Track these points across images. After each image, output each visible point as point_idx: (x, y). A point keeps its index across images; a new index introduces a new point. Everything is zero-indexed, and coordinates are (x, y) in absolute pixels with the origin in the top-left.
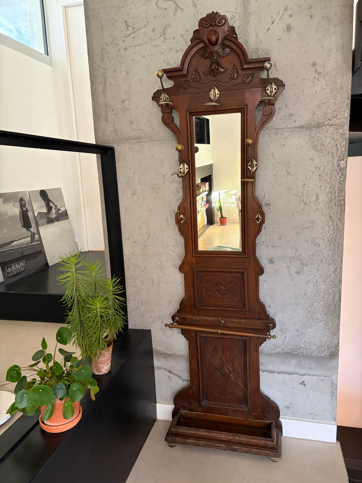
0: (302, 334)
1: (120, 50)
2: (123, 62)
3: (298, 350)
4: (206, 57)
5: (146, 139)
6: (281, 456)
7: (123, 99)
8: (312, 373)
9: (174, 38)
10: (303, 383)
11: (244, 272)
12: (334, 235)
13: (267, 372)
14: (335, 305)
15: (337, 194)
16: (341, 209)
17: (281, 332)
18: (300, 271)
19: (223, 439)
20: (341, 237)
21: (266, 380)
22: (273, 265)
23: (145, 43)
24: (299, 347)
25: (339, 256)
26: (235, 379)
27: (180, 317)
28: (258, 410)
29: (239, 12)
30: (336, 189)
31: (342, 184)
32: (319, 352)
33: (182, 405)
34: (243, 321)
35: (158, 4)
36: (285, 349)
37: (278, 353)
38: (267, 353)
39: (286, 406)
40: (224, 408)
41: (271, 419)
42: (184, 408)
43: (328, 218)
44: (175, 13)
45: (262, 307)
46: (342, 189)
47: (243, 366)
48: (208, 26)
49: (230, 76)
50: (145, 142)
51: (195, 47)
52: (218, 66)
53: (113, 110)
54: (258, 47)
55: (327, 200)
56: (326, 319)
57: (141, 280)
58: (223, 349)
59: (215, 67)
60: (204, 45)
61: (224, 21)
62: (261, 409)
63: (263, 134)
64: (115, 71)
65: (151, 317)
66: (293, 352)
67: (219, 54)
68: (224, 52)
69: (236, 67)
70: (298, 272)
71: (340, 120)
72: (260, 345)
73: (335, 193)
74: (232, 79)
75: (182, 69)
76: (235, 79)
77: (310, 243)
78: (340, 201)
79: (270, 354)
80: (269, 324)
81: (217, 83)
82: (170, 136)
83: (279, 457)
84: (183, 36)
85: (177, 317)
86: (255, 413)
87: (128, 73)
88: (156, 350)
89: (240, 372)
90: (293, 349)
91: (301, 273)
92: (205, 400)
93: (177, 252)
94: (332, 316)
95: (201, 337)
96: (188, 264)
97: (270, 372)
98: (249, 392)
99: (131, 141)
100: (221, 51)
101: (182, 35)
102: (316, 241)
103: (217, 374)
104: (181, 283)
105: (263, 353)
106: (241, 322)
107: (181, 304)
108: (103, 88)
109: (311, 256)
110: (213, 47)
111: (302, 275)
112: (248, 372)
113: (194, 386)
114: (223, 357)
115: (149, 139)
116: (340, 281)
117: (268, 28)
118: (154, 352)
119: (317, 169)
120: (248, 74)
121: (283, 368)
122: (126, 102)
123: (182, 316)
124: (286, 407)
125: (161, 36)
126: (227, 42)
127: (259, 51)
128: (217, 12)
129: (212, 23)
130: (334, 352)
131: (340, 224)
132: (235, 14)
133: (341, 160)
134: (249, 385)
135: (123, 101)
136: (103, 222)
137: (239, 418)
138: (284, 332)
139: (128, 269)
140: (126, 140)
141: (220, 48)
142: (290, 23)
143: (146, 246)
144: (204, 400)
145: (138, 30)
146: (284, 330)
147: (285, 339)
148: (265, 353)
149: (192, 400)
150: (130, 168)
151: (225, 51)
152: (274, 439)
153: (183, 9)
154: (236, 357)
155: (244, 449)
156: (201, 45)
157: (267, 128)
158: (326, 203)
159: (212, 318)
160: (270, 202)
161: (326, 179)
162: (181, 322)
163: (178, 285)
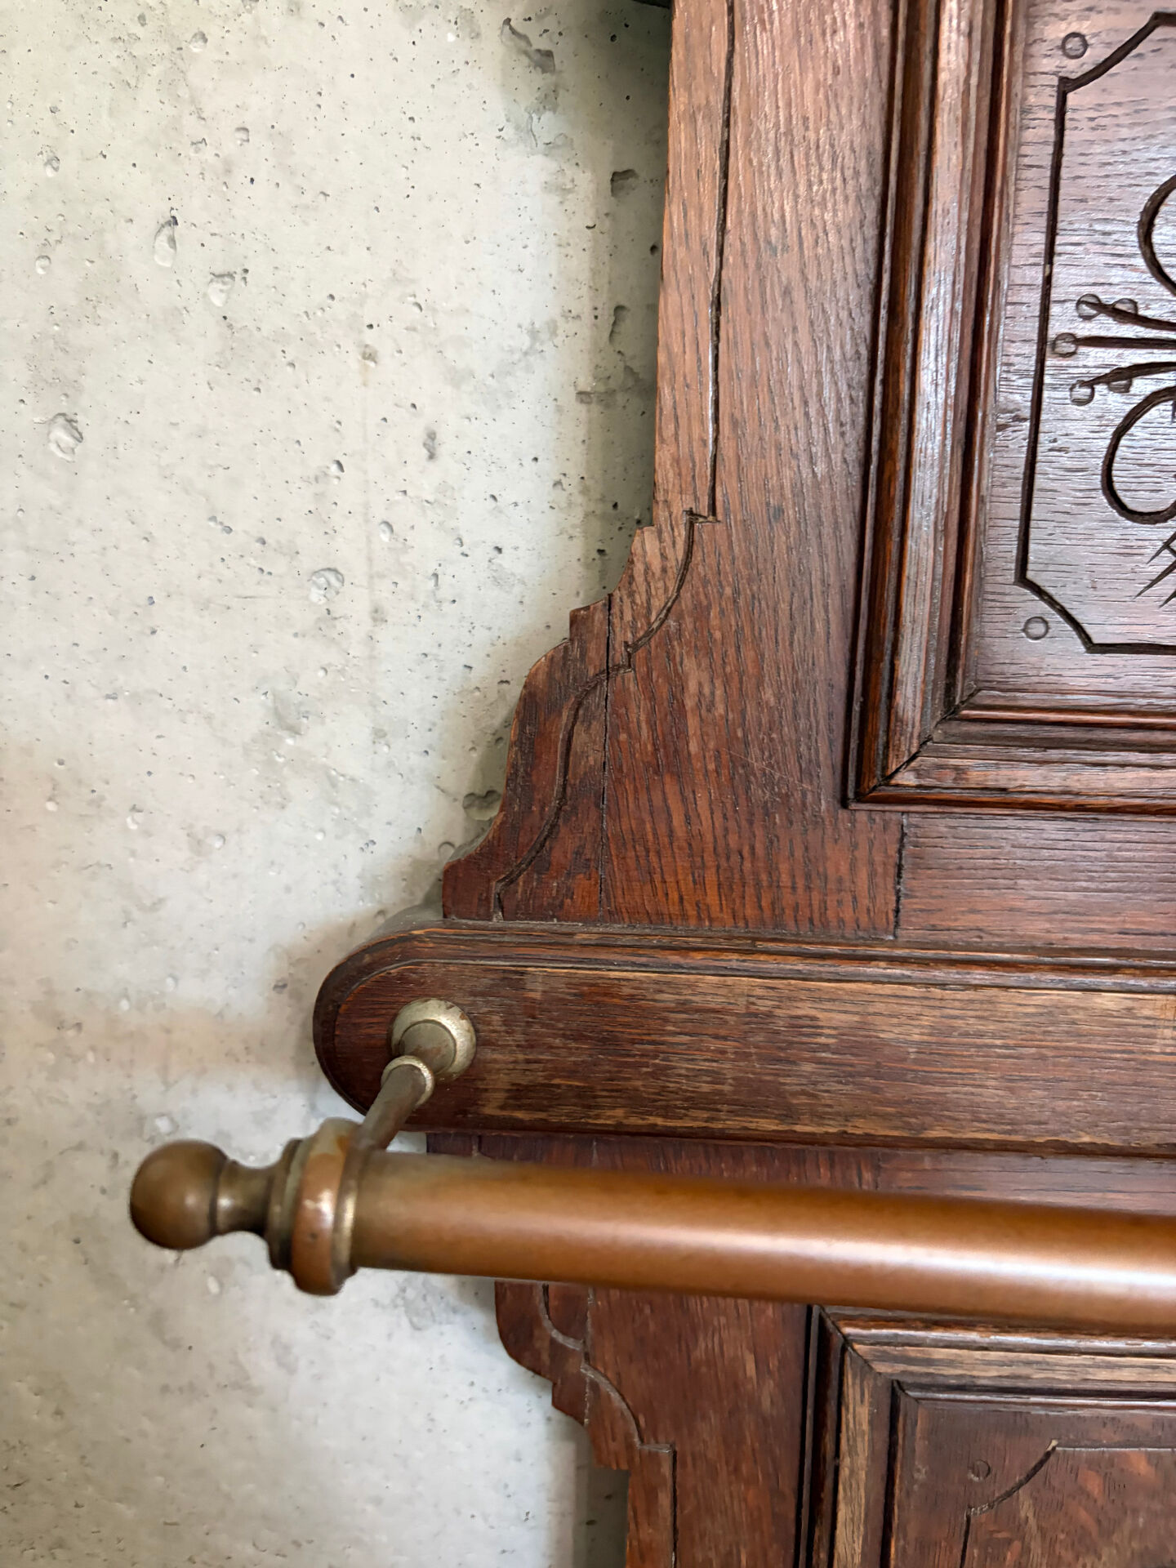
162: (518, 1094)
163: (457, 378)
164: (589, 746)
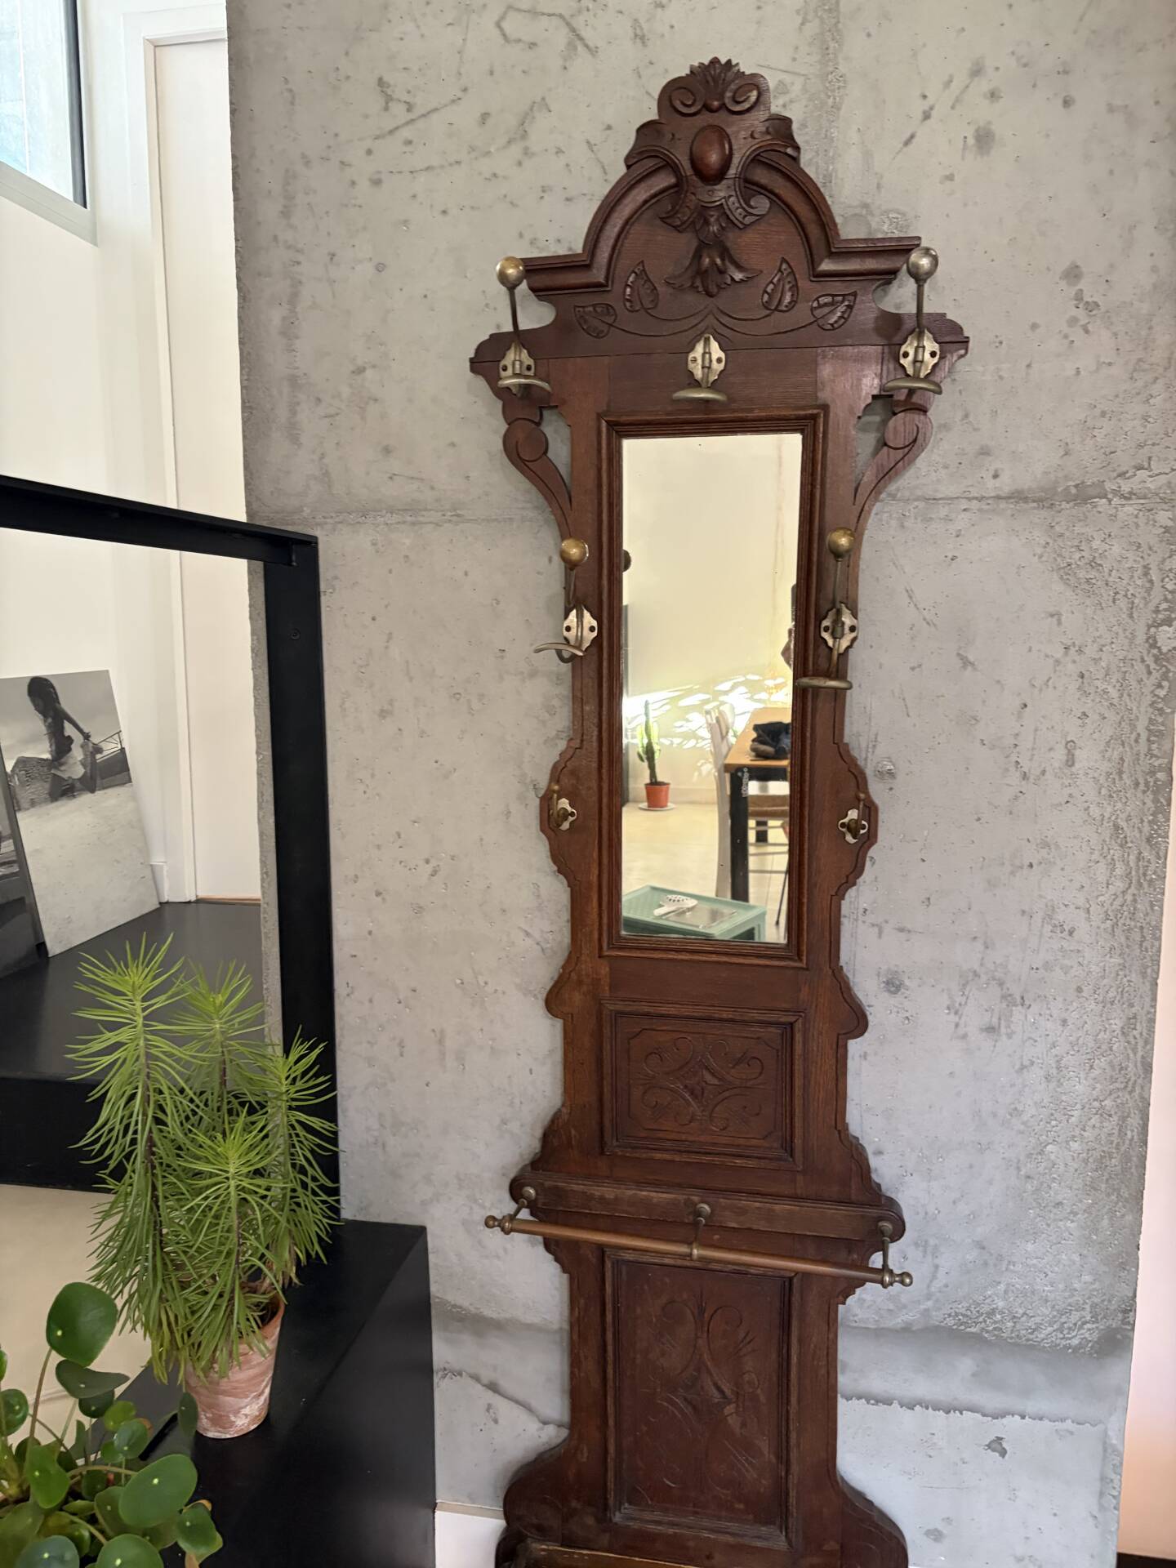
0: (1000, 1258)
1: (353, 183)
2: (365, 228)
3: (981, 1319)
4: (679, 223)
5: (440, 513)
7: (360, 362)
8: (1031, 1406)
9: (559, 151)
10: (997, 1446)
11: (792, 1024)
12: (1129, 898)
13: (863, 1400)
14: (1127, 1158)
15: (1143, 746)
16: (1156, 801)
17: (921, 1248)
18: (999, 1024)
20: (1152, 906)
21: (860, 1431)
22: (899, 998)
23: (451, 165)
24: (985, 1309)
25: (1144, 974)
26: (744, 1425)
27: (542, 1184)
28: (827, 1547)
29: (803, 72)
30: (1141, 727)
31: (1161, 711)
32: (1061, 1330)
33: (535, 1521)
34: (781, 1208)
35: (505, 25)
36: (934, 1313)
37: (906, 1330)
38: (863, 1325)
39: (929, 1530)
40: (698, 1538)
42: (543, 1533)
43: (1107, 834)
44: (565, 60)
45: (855, 1158)
46: (1162, 728)
47: (775, 1379)
48: (693, 110)
49: (766, 297)
50: (437, 524)
51: (643, 185)
52: (723, 260)
53: (319, 400)
54: (869, 201)
55: (1105, 766)
56: (1090, 1206)
57: (394, 1039)
58: (702, 1311)
59: (713, 263)
60: (673, 180)
61: (755, 93)
62: (837, 1541)
63: (879, 516)
64: (332, 259)
65: (428, 1179)
66: (963, 1327)
67: (728, 216)
68: (750, 210)
69: (790, 267)
70: (991, 1030)
71: (1163, 479)
72: (841, 1298)
73: (1136, 741)
74: (776, 309)
75: (588, 262)
76: (785, 309)
77: (1038, 919)
78: (1152, 773)
79: (876, 1329)
80: (880, 1224)
81: (718, 320)
82: (529, 505)
84: (595, 148)
85: (532, 1186)
86: (815, 1558)
87: (380, 267)
88: (444, 1303)
89: (763, 1399)
90: (962, 1315)
91: (1003, 1030)
92: (626, 1505)
93: (537, 935)
94: (1114, 1197)
95: (617, 1263)
96: (580, 983)
97: (872, 1402)
98: (793, 1479)
99: (382, 516)
100: (737, 205)
101: (588, 142)
102: (1060, 917)
103: (673, 1403)
104: (551, 1052)
105: (849, 1326)
106: (773, 1211)
107: (546, 1137)
108: (284, 319)
109: (1041, 971)
110: (709, 188)
111: (1004, 1038)
112: (794, 1399)
113: (585, 1450)
114: (700, 1342)
115: (449, 514)
116: (1148, 1068)
117: (908, 135)
118: (433, 1312)
119: (1072, 650)
120: (833, 296)
121: (922, 1388)
122: (369, 373)
123: (548, 1184)
124: (928, 1533)
125: (509, 142)
126: (762, 176)
127: (873, 215)
128: (729, 62)
129: (709, 102)
130: (1117, 1330)
131: (1152, 858)
132: (787, 78)
133: (1160, 625)
134: (794, 1455)
135: (360, 371)
136: (261, 814)
138: (929, 1249)
139: (348, 995)
140: (364, 512)
141: (733, 193)
142: (989, 123)
143: (419, 910)
144: (621, 1504)
145: (424, 116)
146: (932, 1242)
147: (934, 1277)
148: (855, 1325)
149: (574, 1504)
150: (374, 619)
151: (752, 207)
153: (597, 48)
154: (748, 1339)
156: (664, 180)
157: (893, 497)
158: (1102, 780)
159: (665, 1195)
160: (894, 765)
161: (1105, 692)
162: (544, 1204)
163: (536, 1059)
164: (556, 1142)
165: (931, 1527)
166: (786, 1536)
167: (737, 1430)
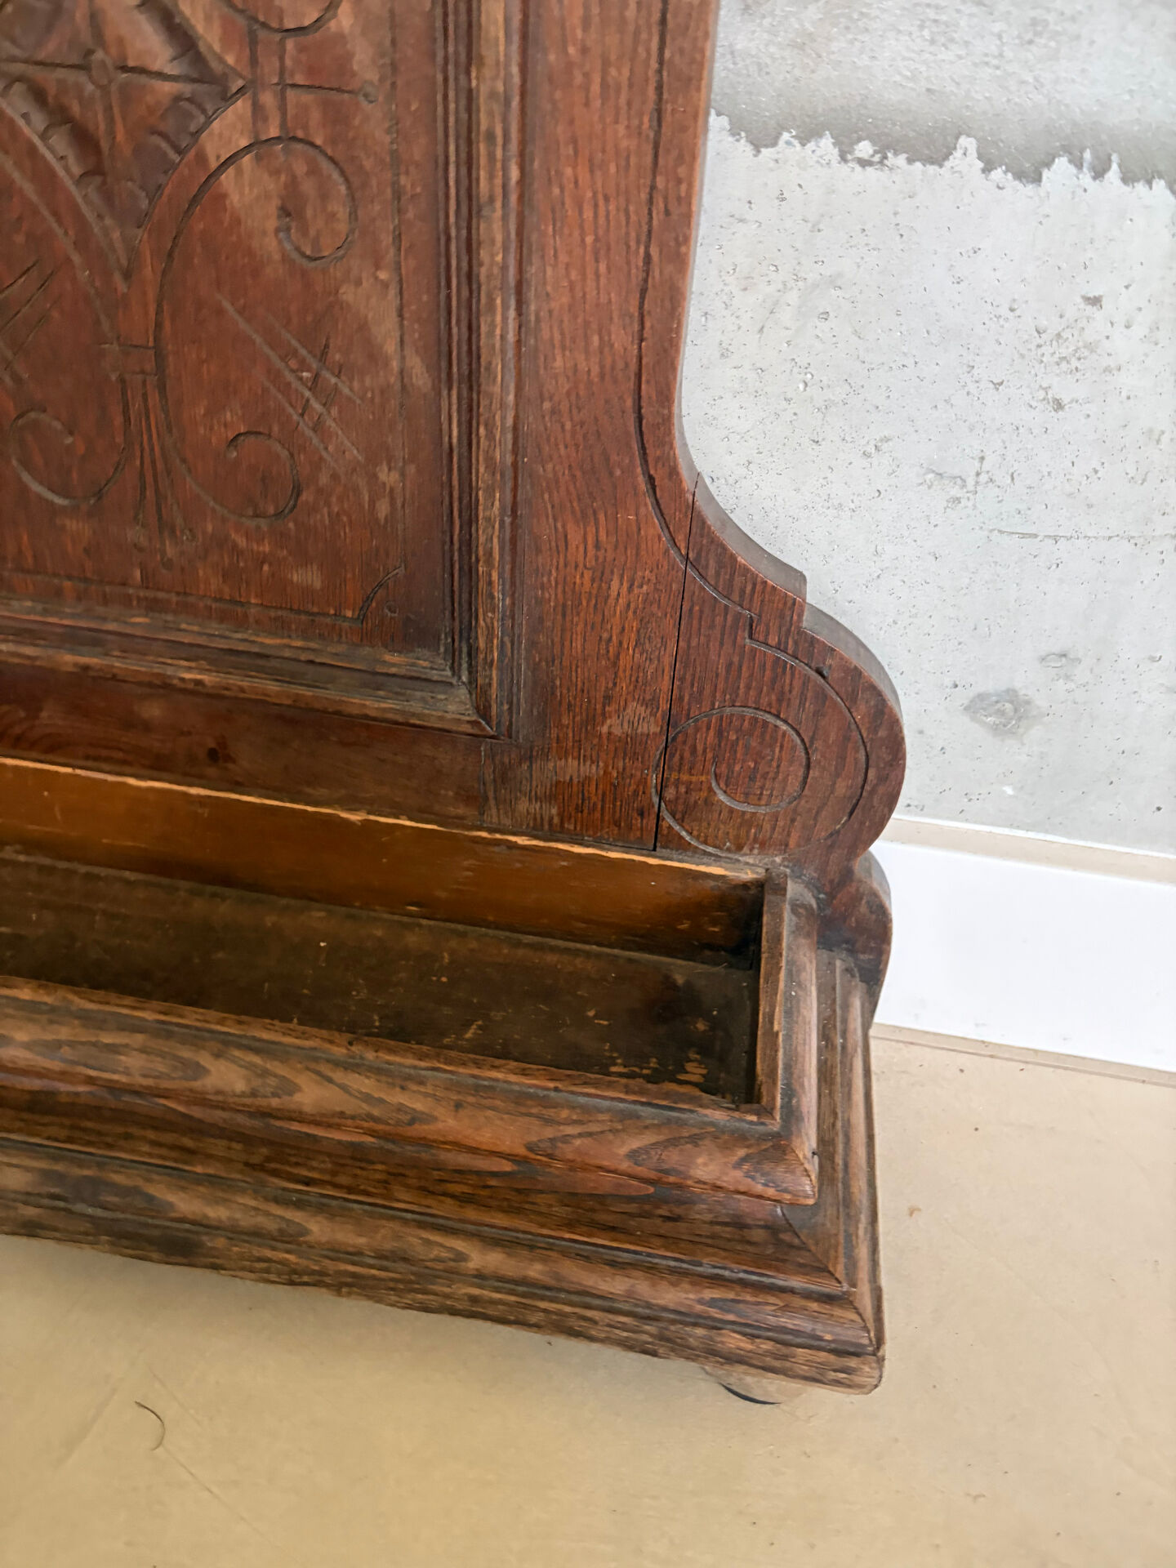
6: (881, 1361)
13: (826, 143)
19: (36, 1084)
21: (793, 297)
26: (290, 211)
28: (613, 726)
39: (981, 697)
40: (164, 688)
41: (764, 845)
62: (651, 703)
83: (838, 1383)
86: (572, 763)
89: (364, 60)
98: (495, 444)
124: (978, 706)
137: (355, 817)
152: (792, 1115)
155: (318, 1229)
165: (989, 685)
166: (472, 681)
167: (270, 246)
